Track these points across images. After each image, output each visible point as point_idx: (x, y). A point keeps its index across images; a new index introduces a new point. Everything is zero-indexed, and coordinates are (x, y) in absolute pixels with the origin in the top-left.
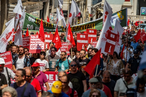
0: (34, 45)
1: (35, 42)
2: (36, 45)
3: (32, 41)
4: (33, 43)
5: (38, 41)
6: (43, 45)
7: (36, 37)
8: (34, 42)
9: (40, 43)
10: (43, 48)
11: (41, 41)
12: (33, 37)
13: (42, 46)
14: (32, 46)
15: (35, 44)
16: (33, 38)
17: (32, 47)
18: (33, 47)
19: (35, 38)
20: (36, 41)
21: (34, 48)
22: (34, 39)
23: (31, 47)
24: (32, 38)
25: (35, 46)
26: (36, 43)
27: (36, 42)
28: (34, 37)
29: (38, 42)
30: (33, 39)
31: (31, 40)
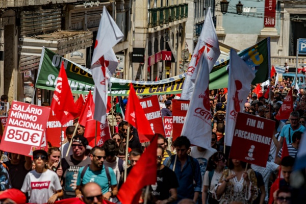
0: (16, 129)
1: (22, 123)
2: (22, 131)
3: (13, 117)
4: (16, 126)
5: (28, 120)
6: (38, 135)
7: (25, 109)
8: (17, 121)
9: (34, 127)
10: (37, 142)
11: (37, 123)
12: (17, 107)
13: (35, 135)
14: (12, 132)
15: (19, 127)
16: (18, 111)
17: (10, 134)
18: (13, 134)
19: (22, 113)
20: (24, 120)
21: (16, 138)
22: (21, 114)
23: (7, 133)
24: (15, 111)
25: (19, 133)
26: (22, 127)
27: (23, 122)
28: (20, 108)
29: (28, 125)
30: (16, 113)
31: (11, 116)
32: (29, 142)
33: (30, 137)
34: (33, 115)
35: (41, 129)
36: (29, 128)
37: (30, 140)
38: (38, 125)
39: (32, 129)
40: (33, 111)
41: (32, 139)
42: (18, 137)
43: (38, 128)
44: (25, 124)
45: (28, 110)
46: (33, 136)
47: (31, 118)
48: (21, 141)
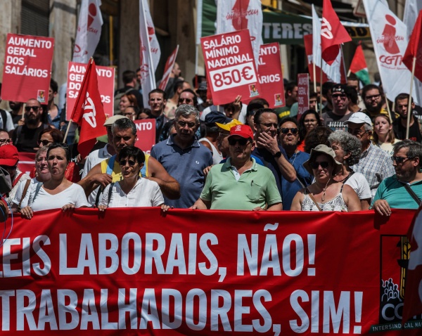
0: (220, 71)
1: (224, 62)
2: (228, 72)
3: (210, 59)
4: (218, 68)
5: (230, 55)
6: (250, 68)
7: (219, 43)
8: (217, 61)
9: (240, 61)
10: (252, 77)
11: (240, 53)
12: (209, 43)
13: (246, 70)
14: (217, 77)
15: (222, 67)
16: (212, 49)
17: (217, 80)
18: (220, 80)
19: (218, 48)
20: (224, 57)
21: (226, 83)
22: (217, 50)
23: (213, 81)
24: (209, 50)
25: (226, 75)
26: (226, 66)
27: (224, 59)
28: (213, 44)
29: (231, 61)
30: (211, 51)
31: (207, 58)
32: (244, 82)
33: (241, 75)
34: (232, 45)
35: (249, 60)
36: (235, 65)
37: (242, 78)
38: (243, 56)
39: (238, 63)
40: (230, 41)
41: (245, 76)
42: (228, 80)
43: (246, 59)
44: (228, 61)
45: (223, 42)
46: (244, 72)
47: (231, 50)
48: (234, 85)
